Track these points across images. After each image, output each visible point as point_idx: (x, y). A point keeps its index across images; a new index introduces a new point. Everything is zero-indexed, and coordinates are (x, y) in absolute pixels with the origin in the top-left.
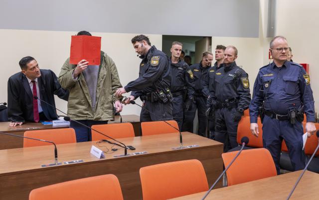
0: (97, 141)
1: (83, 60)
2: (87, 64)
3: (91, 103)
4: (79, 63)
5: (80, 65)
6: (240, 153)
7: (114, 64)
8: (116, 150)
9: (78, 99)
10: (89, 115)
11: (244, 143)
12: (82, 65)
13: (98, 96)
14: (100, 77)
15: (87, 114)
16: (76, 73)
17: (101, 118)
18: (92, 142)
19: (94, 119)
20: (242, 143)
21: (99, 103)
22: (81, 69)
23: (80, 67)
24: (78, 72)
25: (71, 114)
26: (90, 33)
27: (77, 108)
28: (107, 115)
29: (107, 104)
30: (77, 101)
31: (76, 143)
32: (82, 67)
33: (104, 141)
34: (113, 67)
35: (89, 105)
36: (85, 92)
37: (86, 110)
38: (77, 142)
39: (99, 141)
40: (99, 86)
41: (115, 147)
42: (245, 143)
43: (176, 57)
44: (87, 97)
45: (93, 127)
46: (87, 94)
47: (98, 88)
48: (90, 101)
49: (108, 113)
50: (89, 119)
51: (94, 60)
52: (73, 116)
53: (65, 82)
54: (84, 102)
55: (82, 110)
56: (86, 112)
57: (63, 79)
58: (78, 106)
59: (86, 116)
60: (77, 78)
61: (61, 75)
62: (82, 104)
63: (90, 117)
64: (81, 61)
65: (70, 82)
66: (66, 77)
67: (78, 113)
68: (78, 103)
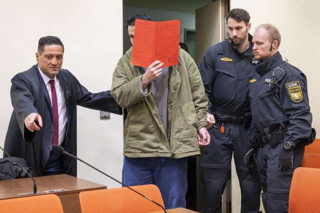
1: (157, 62)
4: (150, 66)
5: (153, 69)
9: (143, 123)
10: (161, 149)
12: (155, 69)
14: (171, 88)
15: (158, 148)
16: (146, 82)
22: (155, 75)
23: (152, 72)
24: (149, 81)
25: (132, 148)
27: (142, 139)
28: (188, 147)
29: (187, 129)
32: (155, 72)
35: (161, 132)
36: (154, 112)
37: (155, 141)
44: (157, 121)
46: (156, 115)
47: (169, 106)
49: (189, 145)
50: (162, 155)
51: (170, 59)
52: (137, 151)
53: (126, 98)
54: (153, 129)
55: (149, 141)
56: (156, 145)
57: (122, 93)
58: (143, 134)
59: (156, 150)
60: (146, 90)
61: (116, 86)
62: (150, 133)
63: (162, 153)
64: (153, 64)
65: (137, 97)
66: (128, 90)
67: (144, 147)
68: (143, 131)
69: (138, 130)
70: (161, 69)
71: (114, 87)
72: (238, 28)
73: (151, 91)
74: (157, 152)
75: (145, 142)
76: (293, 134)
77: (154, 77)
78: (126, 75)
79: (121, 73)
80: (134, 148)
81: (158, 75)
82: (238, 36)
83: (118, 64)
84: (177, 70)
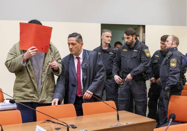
0: (41, 122)
1: (33, 47)
2: (36, 51)
3: (36, 87)
4: (29, 49)
5: (30, 51)
6: (168, 128)
7: (58, 52)
8: (59, 129)
9: (24, 82)
10: (35, 98)
11: (171, 119)
13: (43, 80)
14: (45, 63)
15: (33, 97)
16: (25, 58)
17: (45, 101)
18: (37, 122)
19: (39, 102)
20: (170, 119)
21: (44, 87)
22: (31, 55)
23: (30, 53)
24: (27, 58)
26: (41, 22)
27: (23, 91)
30: (24, 84)
31: (22, 124)
33: (48, 121)
34: (57, 55)
37: (31, 93)
38: (23, 122)
39: (43, 121)
40: (45, 71)
41: (58, 126)
42: (173, 119)
43: (107, 44)
44: (33, 81)
45: (38, 109)
46: (33, 78)
47: (43, 73)
48: (36, 85)
50: (35, 101)
51: (43, 48)
52: (19, 98)
53: (13, 66)
54: (31, 86)
55: (28, 93)
56: (32, 95)
57: (11, 63)
58: (24, 89)
59: (31, 98)
60: (26, 63)
61: (9, 60)
62: (29, 88)
63: (35, 100)
64: (31, 48)
65: (19, 66)
66: (15, 62)
67: (24, 96)
68: (25, 87)
69: (21, 86)
70: (35, 52)
71: (7, 60)
72: (128, 38)
73: (28, 64)
74: (32, 99)
75: (25, 93)
76: (168, 83)
77: (30, 56)
78: (16, 54)
79: (13, 52)
80: (17, 97)
81: (32, 55)
82: (128, 42)
83: (13, 47)
84: (50, 54)
